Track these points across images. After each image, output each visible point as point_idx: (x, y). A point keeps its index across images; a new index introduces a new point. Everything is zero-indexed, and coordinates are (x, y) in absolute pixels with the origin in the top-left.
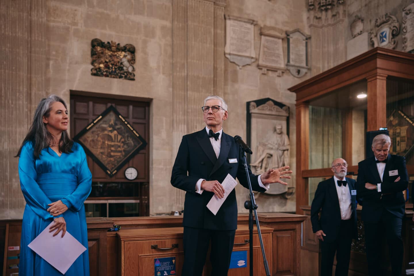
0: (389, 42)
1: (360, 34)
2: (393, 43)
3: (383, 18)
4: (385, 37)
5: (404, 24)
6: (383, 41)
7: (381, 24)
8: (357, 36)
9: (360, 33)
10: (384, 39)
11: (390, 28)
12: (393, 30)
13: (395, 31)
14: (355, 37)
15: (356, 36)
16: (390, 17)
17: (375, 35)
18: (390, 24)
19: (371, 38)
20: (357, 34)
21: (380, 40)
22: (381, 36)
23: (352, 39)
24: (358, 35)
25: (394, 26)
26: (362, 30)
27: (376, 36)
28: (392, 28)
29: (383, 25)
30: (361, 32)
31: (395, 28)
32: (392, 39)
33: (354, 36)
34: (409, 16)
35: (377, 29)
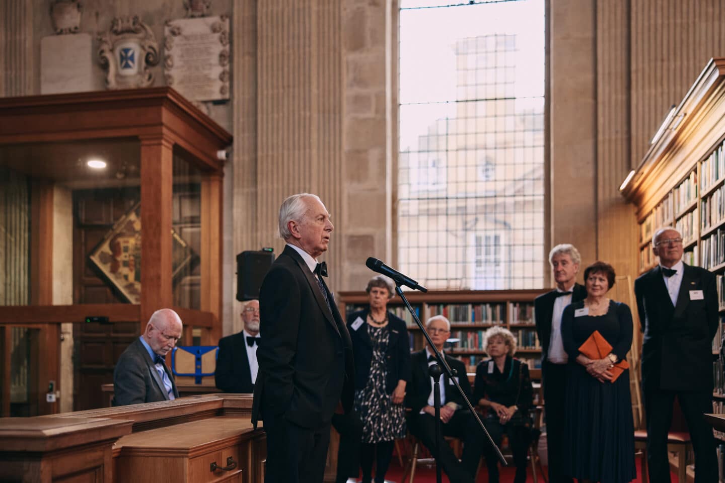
0: (139, 73)
1: (74, 33)
2: (147, 77)
3: (128, 21)
4: (132, 58)
5: (168, 50)
6: (127, 66)
7: (122, 32)
8: (66, 34)
9: (73, 30)
10: (130, 63)
11: (143, 47)
12: (148, 54)
13: (150, 55)
14: (61, 33)
15: (64, 32)
16: (143, 27)
17: (111, 47)
18: (143, 39)
19: (102, 52)
20: (66, 30)
21: (122, 62)
22: (123, 54)
23: (52, 35)
24: (68, 31)
25: (151, 47)
26: (78, 25)
27: (112, 51)
28: (146, 47)
29: (126, 35)
30: (76, 28)
31: (151, 51)
32: (146, 68)
33: (59, 31)
34: (177, 39)
35: (114, 37)
